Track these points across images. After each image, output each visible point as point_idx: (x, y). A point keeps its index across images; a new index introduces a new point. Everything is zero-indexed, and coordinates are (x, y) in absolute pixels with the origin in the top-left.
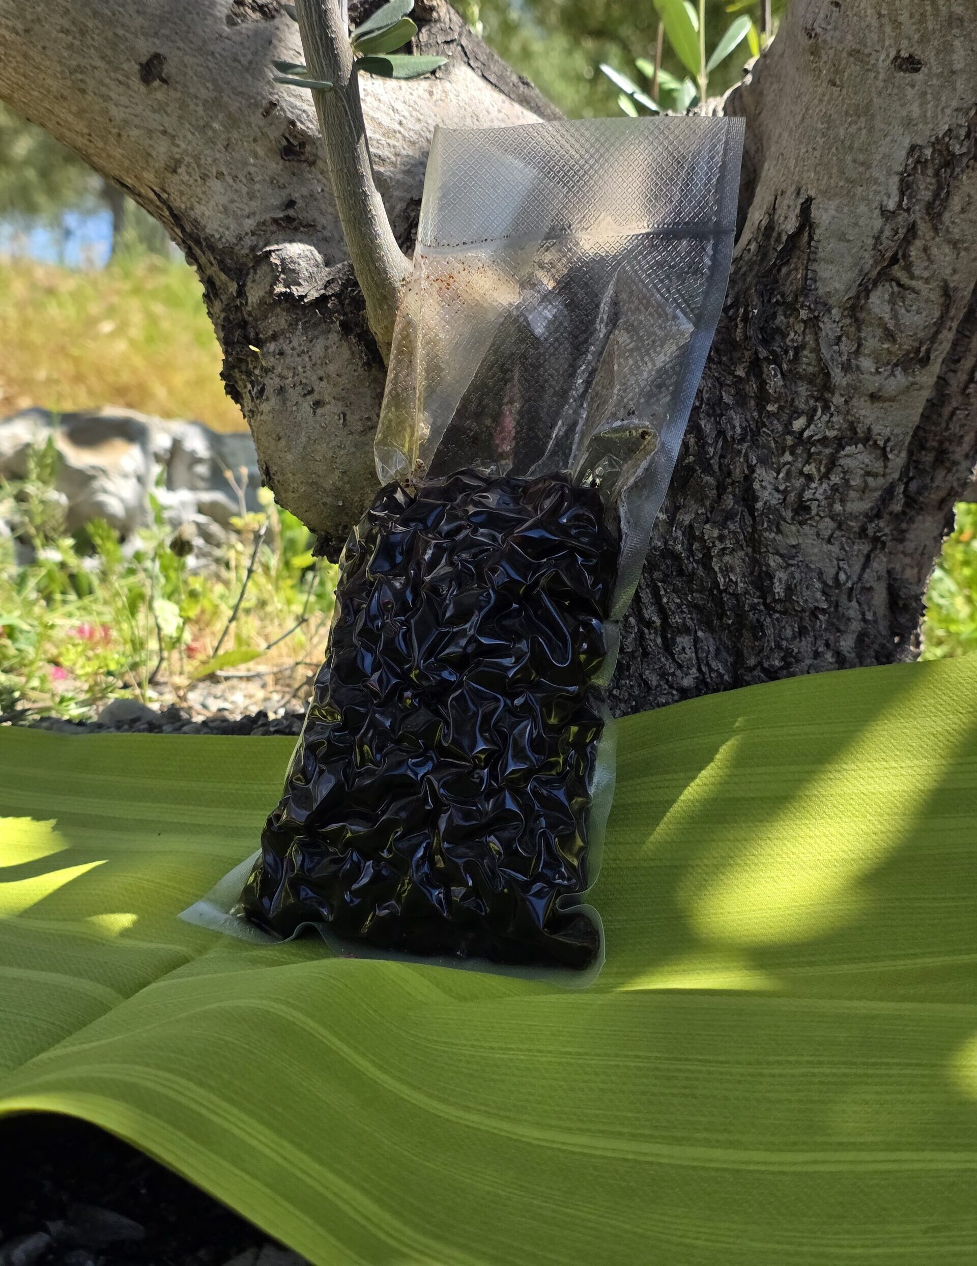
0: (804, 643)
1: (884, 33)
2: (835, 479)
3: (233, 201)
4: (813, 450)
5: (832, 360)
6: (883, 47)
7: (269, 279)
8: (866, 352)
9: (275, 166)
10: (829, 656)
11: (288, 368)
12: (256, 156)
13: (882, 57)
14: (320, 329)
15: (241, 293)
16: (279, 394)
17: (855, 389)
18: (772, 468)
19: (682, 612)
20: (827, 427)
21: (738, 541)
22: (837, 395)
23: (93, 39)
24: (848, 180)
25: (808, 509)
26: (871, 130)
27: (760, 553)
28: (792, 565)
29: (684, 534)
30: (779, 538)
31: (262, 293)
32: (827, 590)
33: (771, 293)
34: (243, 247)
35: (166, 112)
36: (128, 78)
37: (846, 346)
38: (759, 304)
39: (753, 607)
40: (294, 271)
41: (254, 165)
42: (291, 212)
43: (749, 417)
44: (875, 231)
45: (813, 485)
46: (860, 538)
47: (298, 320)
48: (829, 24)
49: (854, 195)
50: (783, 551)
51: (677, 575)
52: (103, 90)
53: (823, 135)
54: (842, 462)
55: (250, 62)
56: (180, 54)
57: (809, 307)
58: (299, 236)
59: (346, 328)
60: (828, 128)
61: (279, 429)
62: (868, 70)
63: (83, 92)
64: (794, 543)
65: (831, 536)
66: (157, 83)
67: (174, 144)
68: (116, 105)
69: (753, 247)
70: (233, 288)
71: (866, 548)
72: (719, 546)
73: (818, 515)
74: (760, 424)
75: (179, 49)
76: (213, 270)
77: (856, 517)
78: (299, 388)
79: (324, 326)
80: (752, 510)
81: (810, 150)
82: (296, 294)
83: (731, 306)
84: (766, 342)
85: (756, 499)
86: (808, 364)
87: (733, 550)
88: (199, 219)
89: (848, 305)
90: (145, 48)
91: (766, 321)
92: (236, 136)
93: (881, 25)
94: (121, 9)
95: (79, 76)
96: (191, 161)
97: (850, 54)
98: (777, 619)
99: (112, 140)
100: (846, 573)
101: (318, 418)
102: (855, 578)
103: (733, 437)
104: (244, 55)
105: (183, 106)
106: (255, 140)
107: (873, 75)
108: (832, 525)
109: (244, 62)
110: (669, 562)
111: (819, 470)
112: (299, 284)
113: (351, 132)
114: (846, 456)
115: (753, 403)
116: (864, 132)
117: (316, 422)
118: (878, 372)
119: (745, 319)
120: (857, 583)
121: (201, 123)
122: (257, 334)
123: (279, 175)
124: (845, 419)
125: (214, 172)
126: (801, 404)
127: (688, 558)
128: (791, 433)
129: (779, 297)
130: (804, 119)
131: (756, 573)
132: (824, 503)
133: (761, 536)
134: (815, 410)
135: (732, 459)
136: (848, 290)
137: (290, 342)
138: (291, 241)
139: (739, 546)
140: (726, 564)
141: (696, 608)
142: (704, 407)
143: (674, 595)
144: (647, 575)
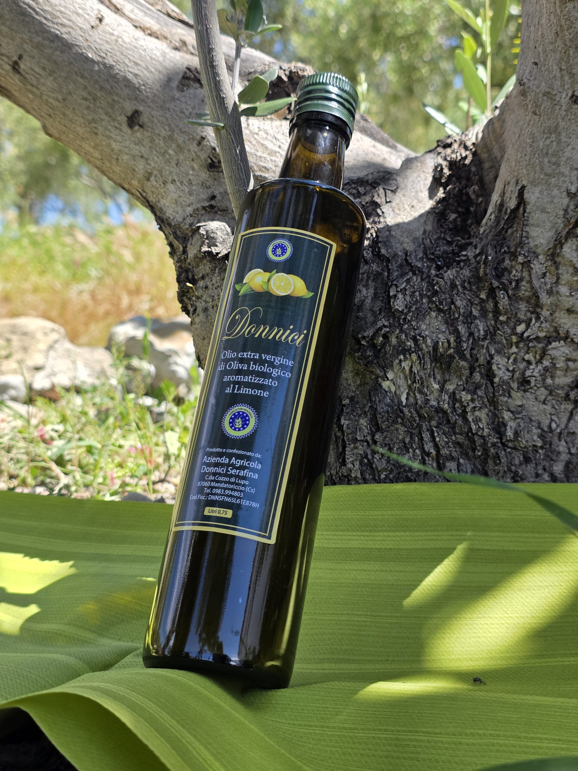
0: (529, 468)
1: (564, 81)
2: (546, 363)
3: (180, 197)
4: (531, 344)
5: (540, 287)
6: (564, 90)
7: (199, 243)
8: (563, 282)
9: (204, 175)
10: (546, 476)
11: (210, 296)
12: (193, 169)
13: (564, 96)
15: (185, 252)
16: (204, 312)
17: (556, 306)
18: (504, 356)
19: (449, 447)
20: (539, 330)
21: (483, 403)
22: (545, 310)
23: (100, 103)
24: (546, 175)
25: (528, 382)
26: (559, 142)
27: (498, 410)
28: (518, 418)
29: (449, 397)
30: (510, 400)
31: (195, 252)
32: (544, 434)
33: (502, 246)
34: (185, 224)
35: (142, 145)
36: (121, 125)
37: (550, 279)
38: (494, 253)
39: (494, 445)
40: (213, 238)
41: (192, 175)
42: (213, 203)
43: (489, 324)
44: (564, 206)
45: (532, 367)
46: (566, 400)
47: (216, 267)
48: (531, 76)
49: (550, 183)
50: (512, 409)
51: (446, 424)
52: (107, 133)
53: (530, 146)
54: (550, 352)
55: (191, 114)
56: (150, 110)
57: (524, 255)
58: (218, 217)
60: (533, 142)
61: (204, 333)
62: (555, 104)
63: (96, 134)
64: (520, 404)
65: (545, 399)
66: (137, 128)
67: (147, 163)
68: (115, 141)
69: (493, 217)
70: (181, 249)
71: (570, 407)
72: (472, 405)
73: (535, 386)
74: (496, 329)
75: (149, 107)
76: (171, 238)
77: (562, 387)
80: (492, 383)
81: (523, 156)
82: (214, 251)
83: (478, 255)
84: (498, 277)
85: (494, 376)
86: (526, 291)
87: (481, 408)
88: (163, 208)
89: (549, 253)
90: (129, 108)
91: (498, 264)
92: (182, 158)
93: (562, 76)
94: (116, 85)
95: (94, 125)
96: (158, 173)
97: (544, 95)
98: (509, 452)
99: (114, 162)
100: (556, 423)
102: (563, 426)
103: (478, 337)
104: (187, 109)
105: (152, 141)
106: (193, 160)
107: (558, 107)
108: (546, 392)
109: (187, 113)
110: (440, 415)
111: (535, 358)
112: (217, 246)
114: (552, 348)
115: (491, 315)
116: (555, 143)
118: (571, 295)
119: (485, 263)
120: (564, 429)
121: (163, 151)
122: (193, 276)
123: (207, 181)
124: (550, 325)
125: (170, 179)
126: (521, 316)
127: (452, 413)
128: (516, 334)
129: (506, 248)
130: (519, 137)
131: (496, 423)
132: (539, 378)
133: (497, 399)
134: (531, 320)
135: (478, 350)
136: (548, 244)
137: (211, 280)
138: (213, 220)
139: (484, 406)
140: (476, 417)
141: (458, 444)
142: (461, 318)
143: (444, 436)
144: (427, 423)
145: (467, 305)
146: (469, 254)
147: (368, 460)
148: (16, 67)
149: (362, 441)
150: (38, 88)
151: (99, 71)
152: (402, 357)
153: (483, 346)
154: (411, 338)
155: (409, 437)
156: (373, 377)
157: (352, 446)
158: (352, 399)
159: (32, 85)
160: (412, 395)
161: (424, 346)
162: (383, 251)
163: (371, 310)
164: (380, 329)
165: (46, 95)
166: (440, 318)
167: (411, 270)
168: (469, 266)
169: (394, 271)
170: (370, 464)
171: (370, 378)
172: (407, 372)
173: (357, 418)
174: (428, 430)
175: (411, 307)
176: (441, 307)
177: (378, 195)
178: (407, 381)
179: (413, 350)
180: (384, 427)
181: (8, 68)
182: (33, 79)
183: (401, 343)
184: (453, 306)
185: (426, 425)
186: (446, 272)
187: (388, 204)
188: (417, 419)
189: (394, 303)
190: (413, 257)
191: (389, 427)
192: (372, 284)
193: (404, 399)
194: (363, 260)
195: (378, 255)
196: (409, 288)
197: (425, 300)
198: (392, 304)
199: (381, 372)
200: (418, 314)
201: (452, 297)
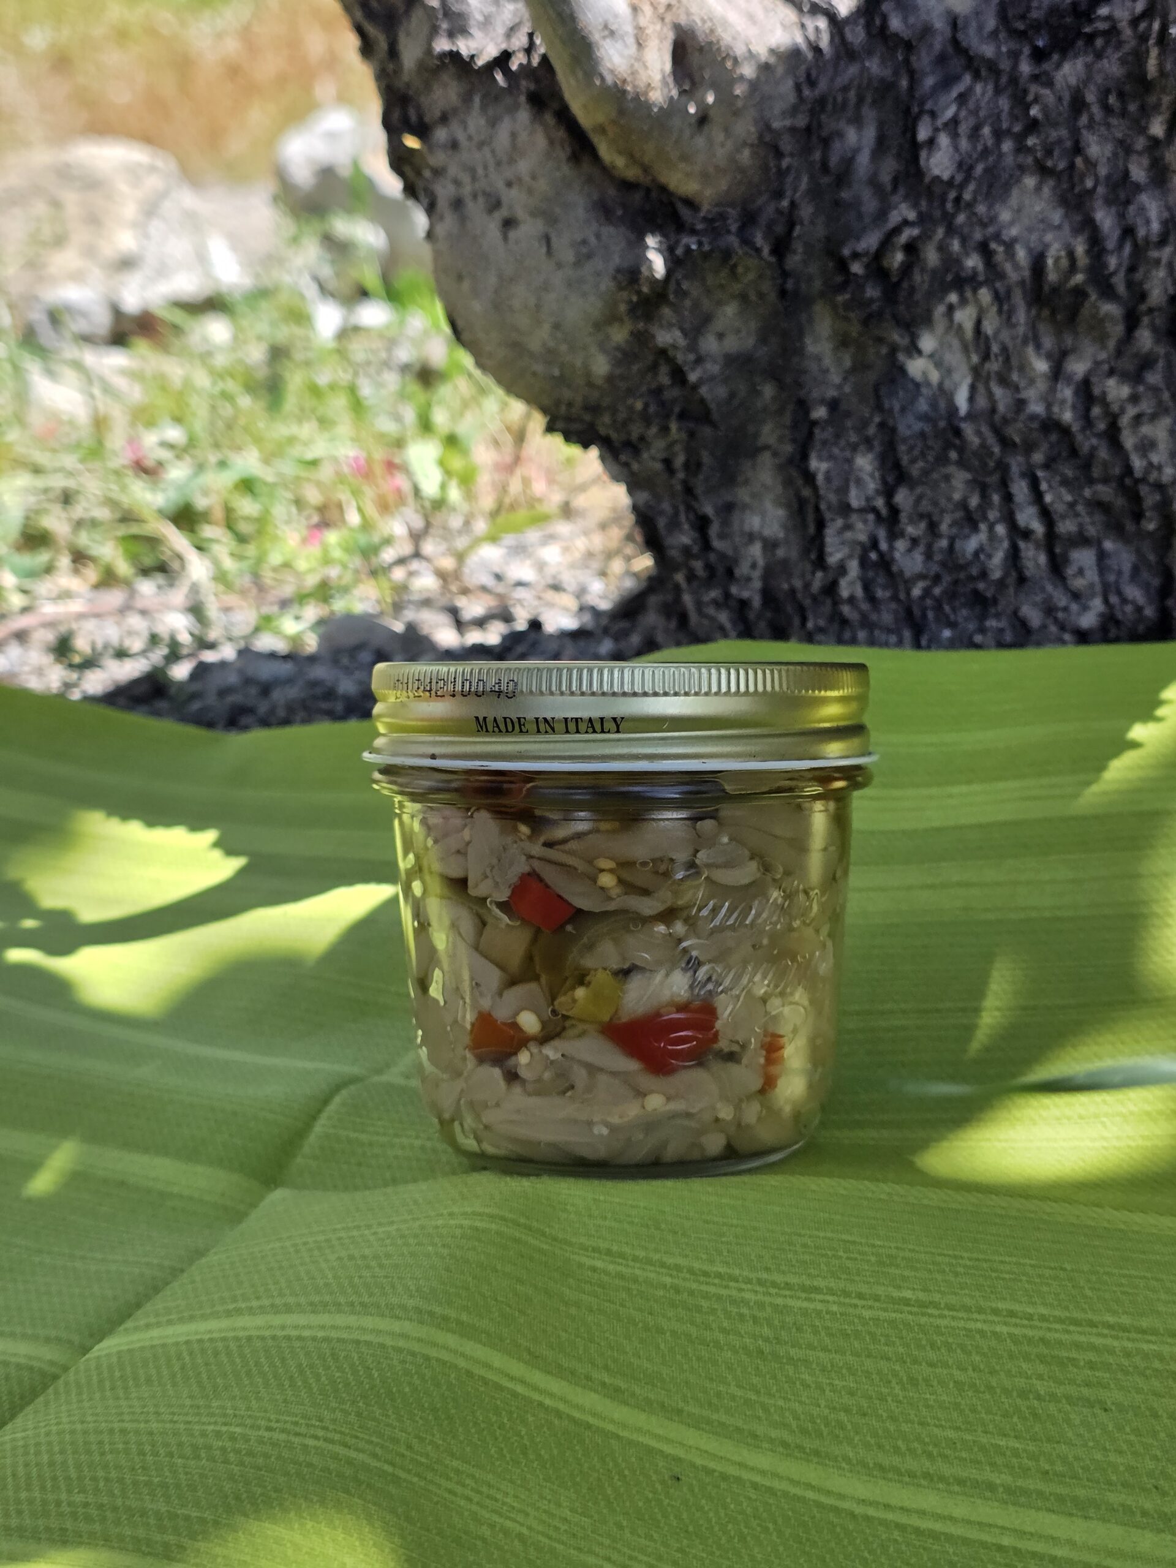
7: (426, 29)
11: (465, 168)
14: (504, 105)
15: (393, 53)
16: (454, 209)
31: (418, 53)
40: (460, 15)
43: (1172, 203)
47: (473, 93)
51: (1068, 458)
59: (537, 102)
61: (460, 265)
70: (384, 43)
72: (1131, 411)
78: (481, 200)
79: (509, 102)
82: (464, 52)
87: (1154, 415)
101: (511, 245)
112: (470, 35)
117: (509, 252)
119: (1161, 41)
122: (419, 115)
137: (466, 127)
139: (1162, 410)
140: (1145, 437)
141: (1099, 505)
142: (1101, 190)
143: (1063, 491)
144: (1020, 459)
145: (1115, 155)
146: (1117, 14)
147: (881, 555)
149: (861, 511)
152: (954, 298)
153: (1158, 261)
154: (975, 249)
155: (977, 494)
156: (884, 350)
157: (840, 522)
158: (833, 405)
160: (981, 388)
161: (1009, 267)
162: (895, 23)
163: (873, 182)
164: (897, 230)
166: (1046, 191)
167: (968, 68)
168: (1116, 49)
169: (925, 73)
170: (885, 563)
171: (879, 355)
172: (969, 333)
173: (848, 454)
174: (1023, 475)
175: (972, 167)
176: (1051, 162)
178: (969, 357)
179: (982, 278)
180: (915, 473)
183: (950, 262)
184: (1079, 161)
185: (1019, 465)
186: (1059, 66)
188: (997, 450)
189: (928, 159)
190: (972, 31)
191: (926, 473)
192: (870, 114)
193: (961, 400)
194: (844, 51)
195: (880, 34)
196: (966, 118)
197: (1007, 146)
198: (922, 162)
199: (902, 337)
200: (990, 186)
201: (1075, 133)
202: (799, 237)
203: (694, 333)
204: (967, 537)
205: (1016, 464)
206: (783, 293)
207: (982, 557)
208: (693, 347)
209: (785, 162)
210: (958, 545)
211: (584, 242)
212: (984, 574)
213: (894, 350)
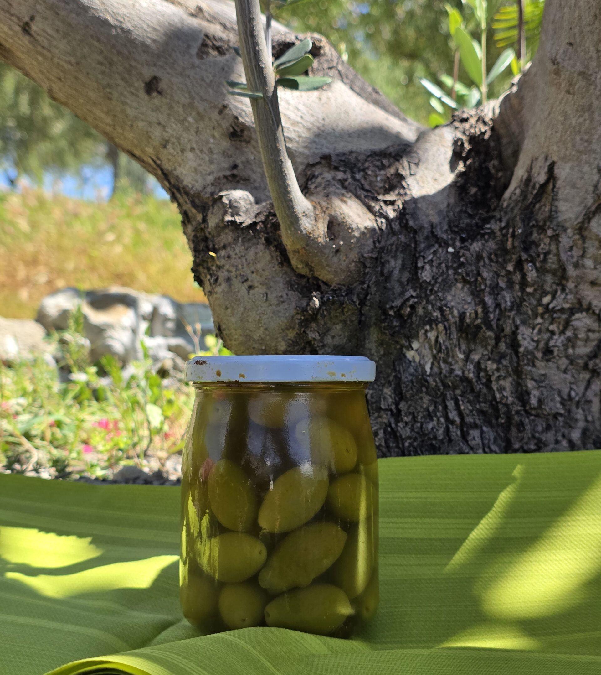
0: (549, 435)
1: (600, 62)
2: (569, 333)
3: (200, 165)
4: (554, 316)
5: (567, 260)
6: (599, 70)
7: (222, 212)
8: (588, 256)
9: (226, 144)
10: (565, 443)
11: (233, 266)
12: (214, 137)
14: (252, 242)
15: (204, 220)
16: (227, 282)
17: (582, 278)
18: (529, 326)
19: (474, 415)
20: (564, 302)
21: (508, 371)
22: (570, 282)
23: (117, 68)
24: (578, 151)
25: (551, 352)
26: (592, 120)
27: (522, 379)
28: (542, 387)
29: (474, 367)
30: (534, 370)
31: (217, 221)
32: (563, 402)
33: (529, 220)
34: (206, 193)
35: (160, 112)
36: (138, 91)
37: (576, 252)
38: (522, 226)
39: (518, 412)
40: (236, 207)
41: (213, 143)
42: (235, 172)
43: (515, 295)
44: (594, 182)
45: (555, 337)
46: (584, 370)
47: (238, 237)
48: (565, 56)
49: (581, 160)
50: (535, 378)
51: (471, 392)
52: (123, 98)
53: (562, 124)
54: (573, 323)
55: (211, 82)
56: (169, 76)
57: (553, 228)
58: (240, 185)
59: (268, 242)
60: (565, 119)
61: (227, 303)
62: (590, 84)
63: (110, 99)
64: (543, 373)
65: (566, 369)
66: (155, 94)
67: (165, 131)
68: (130, 108)
69: (518, 191)
70: (199, 217)
71: (587, 376)
72: (497, 374)
73: (558, 355)
74: (522, 300)
75: (168, 73)
76: (188, 207)
77: (582, 357)
78: (239, 278)
79: (255, 241)
80: (517, 352)
81: (554, 133)
82: (237, 221)
83: (504, 228)
84: (526, 249)
85: (519, 346)
86: (553, 263)
87: (505, 377)
88: (179, 176)
89: (577, 228)
90: (148, 73)
91: (526, 237)
92: (202, 126)
93: (598, 57)
94: (134, 50)
95: (108, 90)
96: (175, 141)
97: (578, 75)
98: (532, 420)
99: (127, 128)
100: (575, 392)
101: (251, 296)
102: (581, 395)
103: (505, 309)
104: (208, 77)
105: (171, 108)
106: (214, 128)
107: (593, 87)
108: (567, 362)
109: (208, 81)
110: (465, 384)
111: (558, 328)
112: (240, 215)
113: (274, 124)
114: (577, 319)
115: (517, 287)
117: (250, 298)
118: (595, 268)
119: (513, 236)
120: (582, 398)
121: (181, 118)
122: (214, 245)
123: (228, 150)
124: (574, 297)
125: (189, 147)
126: (547, 288)
127: (477, 382)
128: (541, 305)
129: (534, 222)
130: (549, 114)
131: (519, 391)
132: (562, 348)
133: (522, 369)
134: (556, 291)
135: (505, 321)
136: (577, 218)
137: (234, 250)
138: (235, 189)
139: (508, 375)
140: (501, 385)
141: (482, 412)
142: (487, 289)
143: (468, 405)
144: (451, 392)
145: (493, 277)
146: (493, 227)
147: (392, 429)
148: (27, 28)
149: (386, 410)
150: (49, 51)
151: (117, 35)
152: (428, 327)
153: (509, 317)
154: (437, 309)
155: (433, 406)
156: (398, 347)
157: (376, 415)
159: (43, 47)
160: (436, 364)
161: (450, 316)
162: (411, 223)
163: (399, 281)
164: (408, 300)
165: (59, 58)
166: (466, 289)
167: (437, 242)
168: (493, 239)
169: (421, 242)
170: (394, 433)
171: (395, 349)
172: (433, 342)
173: (381, 388)
174: (452, 399)
175: (437, 278)
176: (468, 278)
177: (403, 168)
178: (432, 351)
179: (440, 320)
180: (408, 396)
181: (18, 29)
182: (45, 41)
183: (427, 313)
184: (479, 278)
185: (450, 394)
186: (471, 244)
187: (412, 177)
188: (442, 388)
189: (421, 274)
190: (438, 229)
191: (413, 396)
192: (400, 255)
193: (428, 368)
194: (391, 231)
195: (405, 227)
196: (436, 260)
197: (450, 272)
198: (419, 275)
199: (406, 342)
200: (444, 286)
201: (478, 269)
202: (369, 300)
203: (323, 335)
204: (429, 422)
205: (449, 394)
206: (360, 322)
207: (435, 430)
208: (321, 341)
209: (367, 270)
210: (424, 426)
211: (281, 297)
212: (435, 438)
213: (402, 346)
